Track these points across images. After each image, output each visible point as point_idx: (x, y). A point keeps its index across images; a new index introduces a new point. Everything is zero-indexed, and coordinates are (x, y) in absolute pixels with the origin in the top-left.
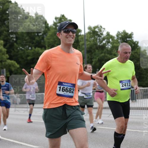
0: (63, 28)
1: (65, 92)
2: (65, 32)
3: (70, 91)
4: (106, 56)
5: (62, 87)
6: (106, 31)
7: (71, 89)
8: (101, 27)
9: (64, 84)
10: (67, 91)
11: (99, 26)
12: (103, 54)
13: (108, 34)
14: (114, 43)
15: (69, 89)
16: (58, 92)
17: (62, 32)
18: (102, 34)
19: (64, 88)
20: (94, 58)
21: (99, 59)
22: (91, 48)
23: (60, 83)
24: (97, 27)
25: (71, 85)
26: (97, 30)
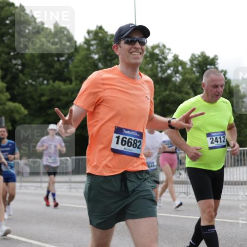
0: (124, 36)
1: (126, 145)
2: (127, 43)
3: (135, 146)
4: (173, 96)
5: (121, 136)
6: (172, 53)
7: (137, 141)
8: (164, 46)
10: (130, 144)
11: (161, 45)
12: (167, 92)
13: (176, 58)
15: (133, 142)
16: (114, 146)
17: (122, 42)
18: (166, 59)
19: (124, 139)
24: (157, 46)
25: (136, 134)
26: (157, 51)
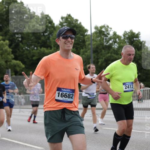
0: (62, 34)
1: (64, 97)
2: (64, 38)
3: (69, 97)
4: (113, 56)
5: (61, 93)
6: (113, 31)
7: (70, 94)
8: (108, 26)
9: (63, 90)
10: (66, 96)
11: (106, 26)
12: (109, 54)
13: (115, 34)
14: (120, 43)
15: (67, 95)
16: (57, 98)
17: (61, 38)
18: (109, 34)
19: (62, 94)
20: (100, 58)
21: (105, 59)
22: (97, 47)
23: (59, 89)
24: (104, 27)
25: (70, 91)
26: (103, 30)
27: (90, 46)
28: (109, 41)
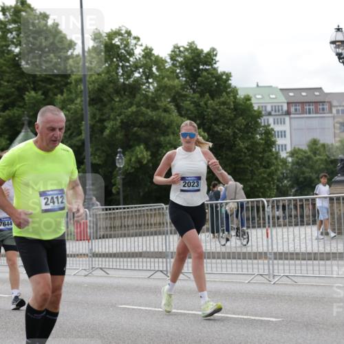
4: (143, 114)
6: (141, 45)
8: (129, 33)
11: (123, 32)
12: (134, 109)
13: (148, 53)
14: (163, 78)
18: (131, 54)
20: (109, 119)
21: (122, 122)
22: (101, 90)
24: (117, 33)
26: (116, 41)
27: (81, 87)
28: (132, 72)
